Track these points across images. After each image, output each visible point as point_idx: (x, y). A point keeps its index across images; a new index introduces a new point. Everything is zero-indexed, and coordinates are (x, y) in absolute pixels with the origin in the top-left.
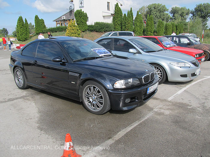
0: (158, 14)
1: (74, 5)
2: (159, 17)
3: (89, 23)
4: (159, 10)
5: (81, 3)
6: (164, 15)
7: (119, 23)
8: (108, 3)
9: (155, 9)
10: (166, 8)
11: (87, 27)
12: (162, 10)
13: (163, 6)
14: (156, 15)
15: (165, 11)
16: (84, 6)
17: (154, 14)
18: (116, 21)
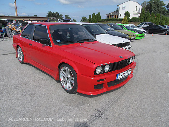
0: (157, 8)
1: (119, 8)
2: (157, 10)
3: (130, 18)
4: (157, 5)
5: (124, 7)
6: (161, 9)
7: (143, 18)
8: (136, 6)
9: (154, 4)
10: (163, 3)
11: (129, 20)
12: (160, 5)
13: (161, 2)
14: (154, 8)
15: (162, 6)
16: (126, 9)
17: (153, 8)
18: (142, 17)
